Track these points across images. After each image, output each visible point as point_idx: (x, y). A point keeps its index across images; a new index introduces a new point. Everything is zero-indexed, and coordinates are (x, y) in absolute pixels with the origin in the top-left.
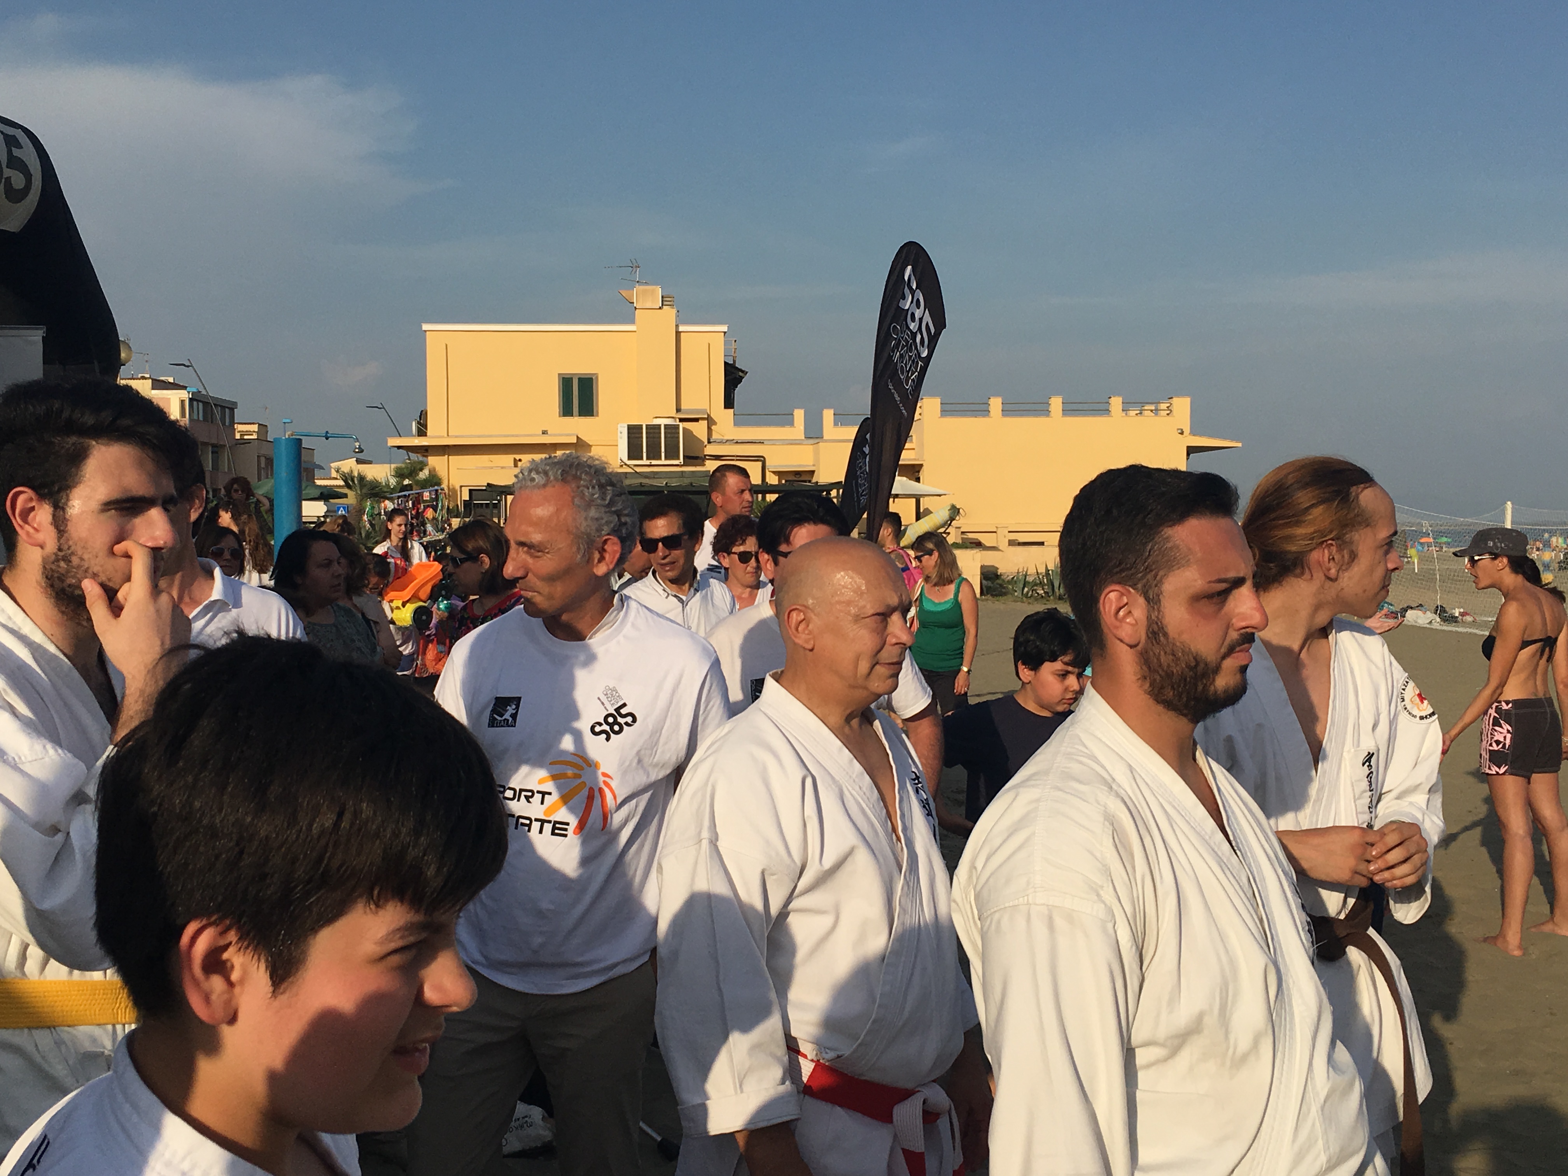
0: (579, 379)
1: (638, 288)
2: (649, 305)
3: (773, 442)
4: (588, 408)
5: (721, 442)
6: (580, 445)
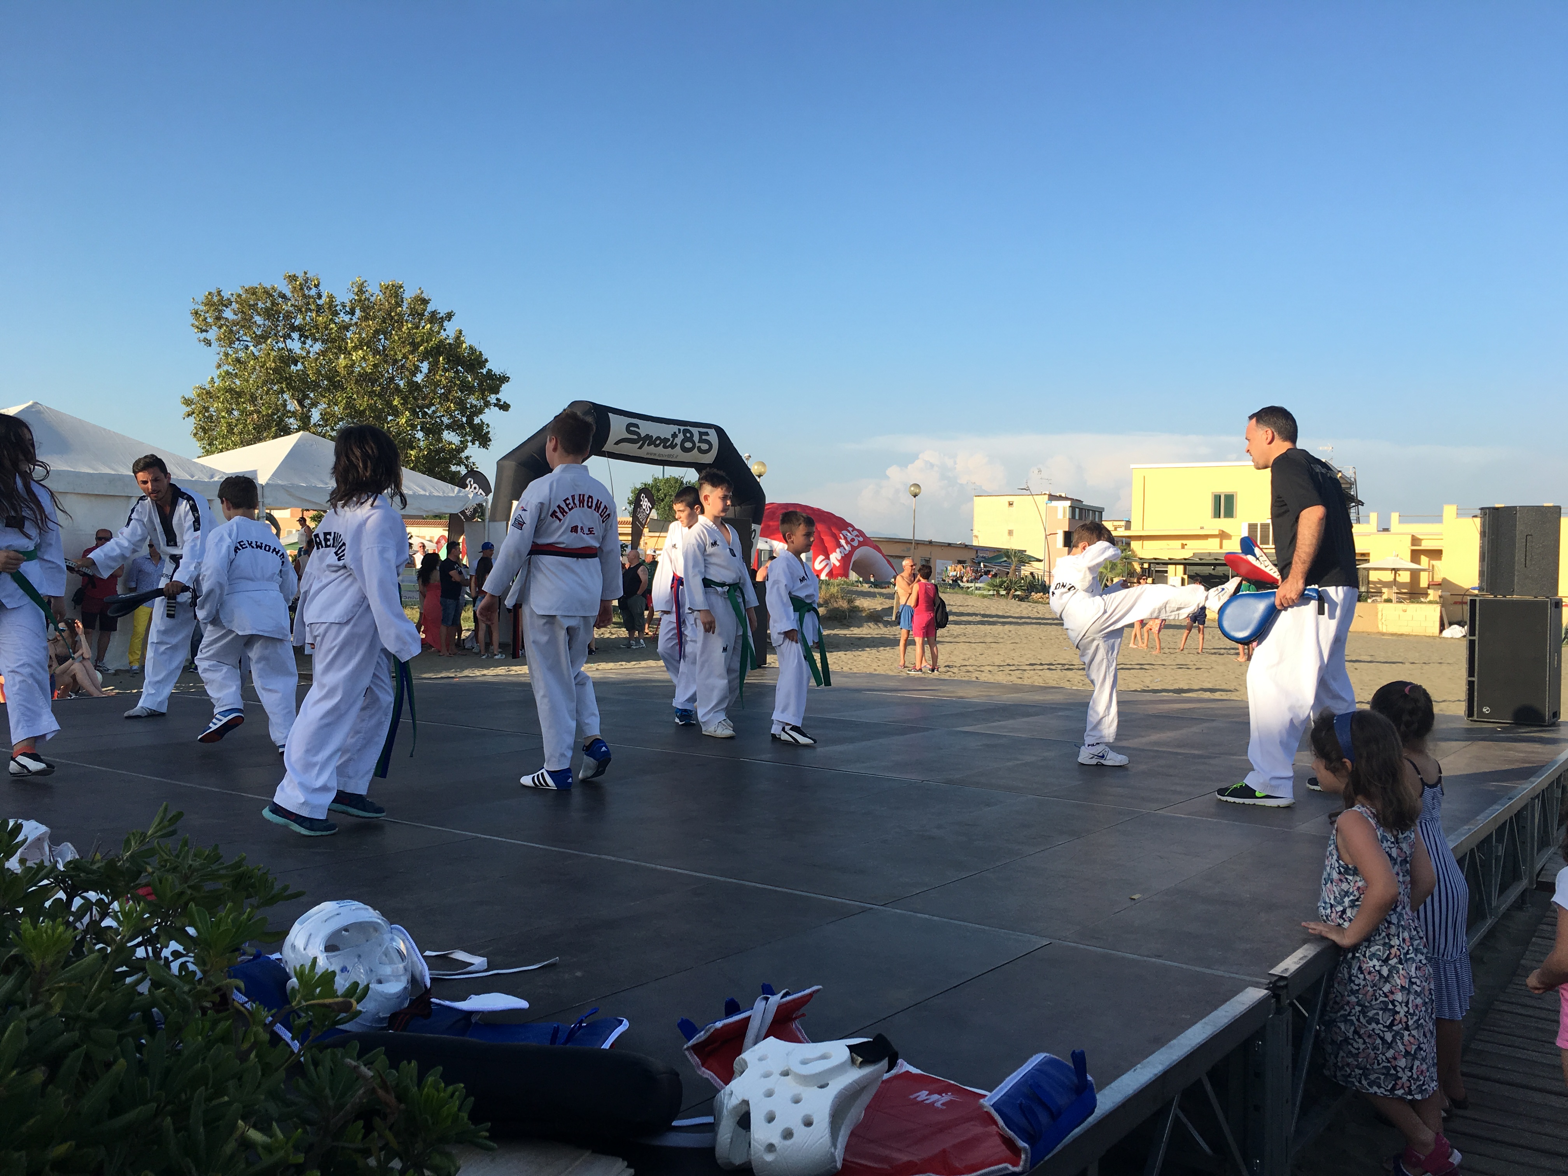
0: (1226, 496)
4: (1230, 513)
6: (1223, 536)
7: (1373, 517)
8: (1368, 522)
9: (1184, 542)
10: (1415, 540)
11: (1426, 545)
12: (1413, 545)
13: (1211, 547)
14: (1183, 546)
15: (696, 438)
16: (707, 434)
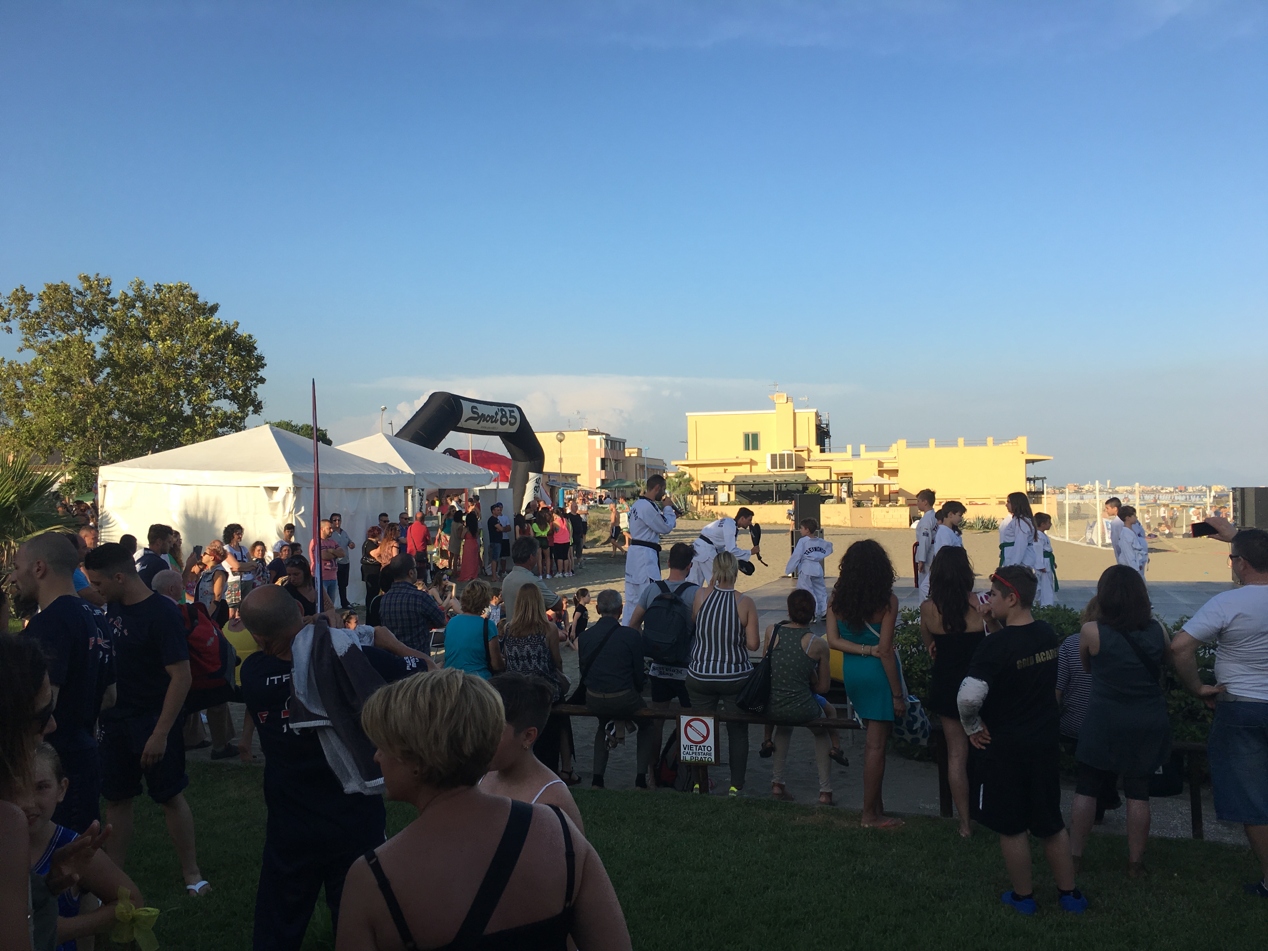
0: (752, 434)
1: (777, 394)
2: (781, 401)
3: (838, 460)
4: (756, 447)
5: (815, 461)
6: (752, 463)
7: (849, 447)
8: (846, 451)
9: (726, 468)
10: (880, 464)
11: (887, 466)
12: (879, 467)
13: (744, 470)
14: (725, 471)
15: (508, 415)
16: (513, 412)
